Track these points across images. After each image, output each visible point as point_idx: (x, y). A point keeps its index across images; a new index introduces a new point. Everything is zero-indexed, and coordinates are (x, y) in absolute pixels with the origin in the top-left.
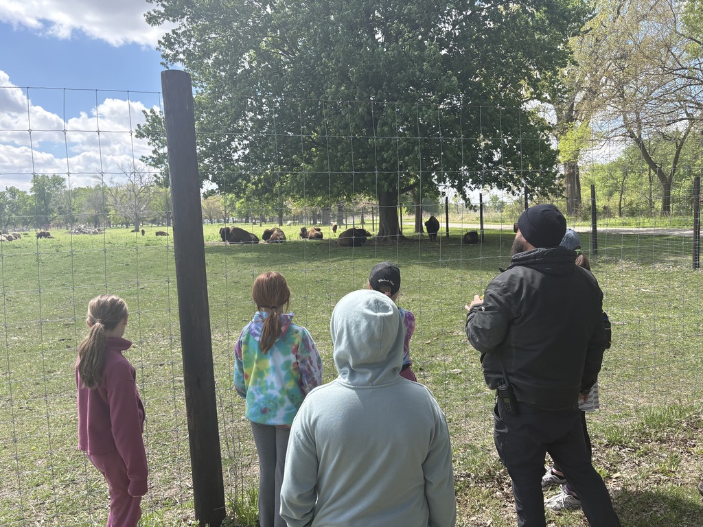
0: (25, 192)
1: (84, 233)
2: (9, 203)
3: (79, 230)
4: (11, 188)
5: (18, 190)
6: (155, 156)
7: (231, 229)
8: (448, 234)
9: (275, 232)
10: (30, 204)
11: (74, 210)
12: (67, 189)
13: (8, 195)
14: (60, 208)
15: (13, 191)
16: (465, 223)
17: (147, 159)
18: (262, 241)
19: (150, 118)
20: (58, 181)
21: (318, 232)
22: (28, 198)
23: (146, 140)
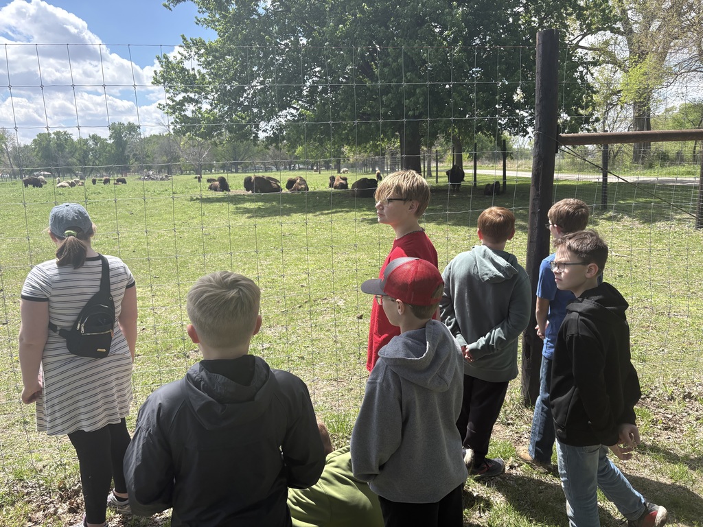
0: (106, 140)
1: (153, 179)
2: (92, 150)
3: (148, 176)
4: (93, 136)
5: (100, 138)
6: (171, 103)
7: (253, 178)
8: (475, 184)
9: (298, 181)
10: (109, 151)
11: (148, 156)
12: (142, 137)
13: (91, 142)
14: (135, 155)
15: (94, 138)
16: (520, 171)
17: (164, 107)
18: (285, 191)
19: (164, 63)
20: (132, 128)
21: (343, 181)
22: (108, 144)
23: (161, 87)
